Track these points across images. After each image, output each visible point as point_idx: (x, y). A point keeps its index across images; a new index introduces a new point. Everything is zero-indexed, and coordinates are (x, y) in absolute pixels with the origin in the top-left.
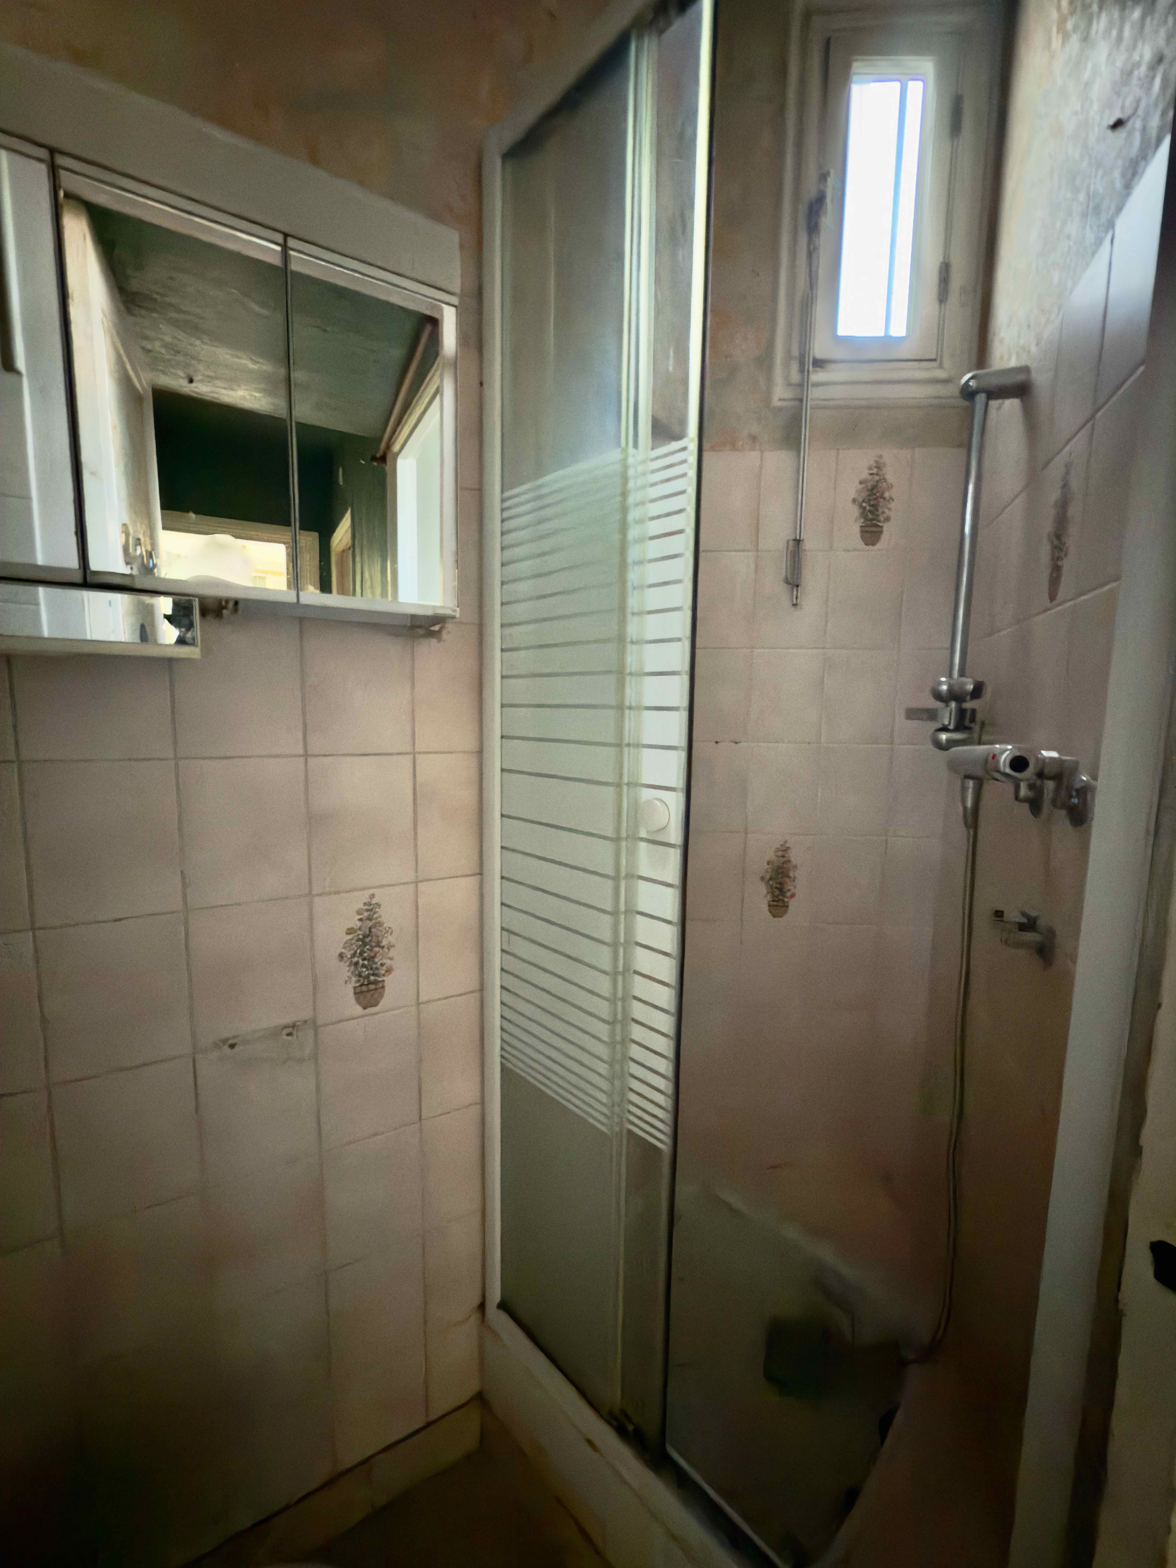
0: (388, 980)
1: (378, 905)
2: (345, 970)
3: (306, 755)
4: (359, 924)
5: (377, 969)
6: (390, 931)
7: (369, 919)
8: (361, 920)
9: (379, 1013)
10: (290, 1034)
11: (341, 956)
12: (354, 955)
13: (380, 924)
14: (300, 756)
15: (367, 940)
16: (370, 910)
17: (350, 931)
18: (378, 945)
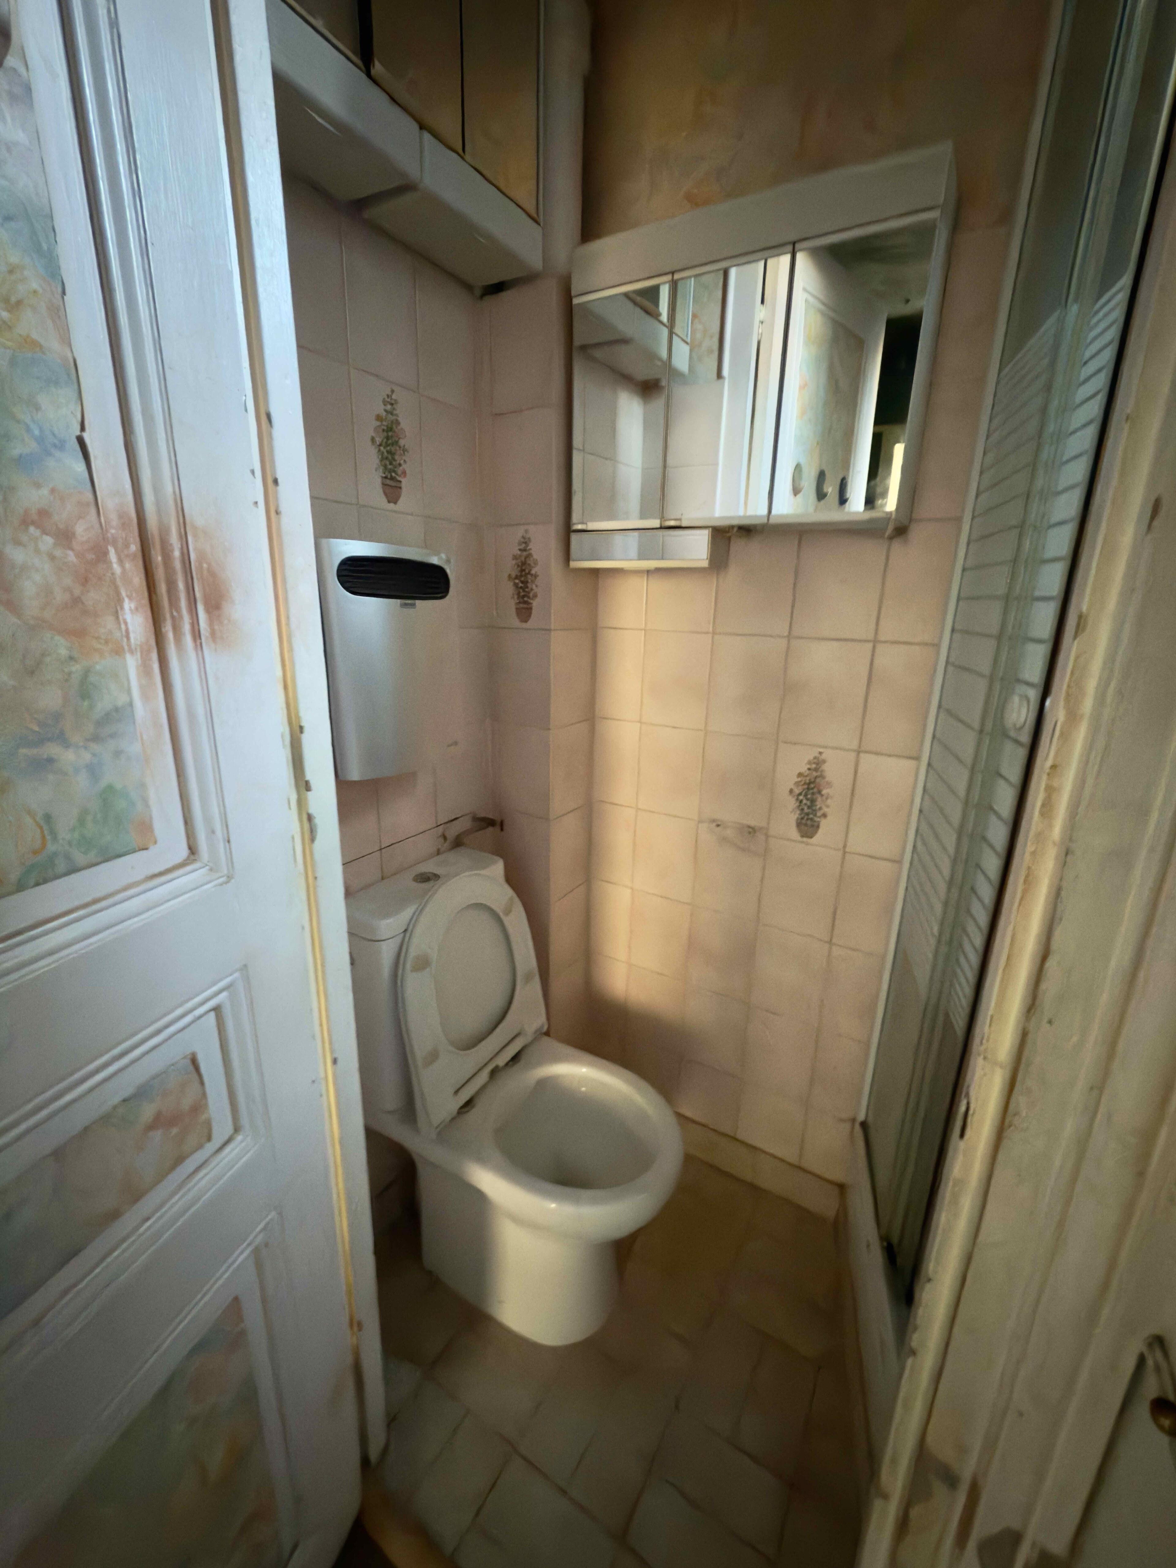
0: (824, 823)
1: (824, 762)
2: (792, 803)
3: (789, 637)
4: (808, 772)
5: (815, 810)
6: (829, 785)
7: (816, 770)
8: (809, 769)
9: (812, 845)
10: (750, 833)
11: (791, 791)
12: (800, 794)
13: (822, 777)
14: (783, 637)
15: (812, 786)
16: (817, 764)
17: (800, 775)
18: (819, 792)
